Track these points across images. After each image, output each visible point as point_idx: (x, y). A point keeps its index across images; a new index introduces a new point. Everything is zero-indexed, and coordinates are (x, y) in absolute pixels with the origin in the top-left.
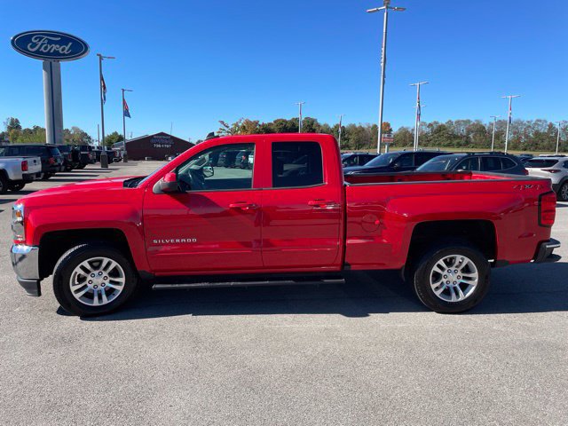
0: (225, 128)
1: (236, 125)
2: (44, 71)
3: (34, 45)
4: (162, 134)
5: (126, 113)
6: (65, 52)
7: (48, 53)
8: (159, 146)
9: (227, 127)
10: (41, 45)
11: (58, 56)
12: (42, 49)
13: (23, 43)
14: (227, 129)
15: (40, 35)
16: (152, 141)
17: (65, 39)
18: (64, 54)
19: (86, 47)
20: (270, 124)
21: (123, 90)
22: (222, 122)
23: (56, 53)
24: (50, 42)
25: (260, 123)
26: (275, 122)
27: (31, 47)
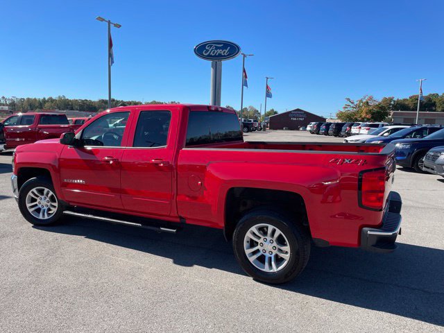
0: (350, 104)
1: (361, 101)
2: (212, 69)
3: (207, 51)
4: (298, 110)
5: (268, 95)
6: (225, 54)
7: (215, 56)
8: (295, 119)
9: (353, 103)
10: (211, 51)
11: (220, 57)
12: (212, 54)
13: (201, 51)
14: (352, 105)
15: (210, 44)
16: (290, 115)
17: (226, 45)
18: (225, 56)
19: (239, 48)
20: (405, 100)
21: (267, 78)
22: (348, 99)
23: (220, 55)
24: (217, 48)
25: (396, 99)
26: (410, 98)
27: (205, 53)
